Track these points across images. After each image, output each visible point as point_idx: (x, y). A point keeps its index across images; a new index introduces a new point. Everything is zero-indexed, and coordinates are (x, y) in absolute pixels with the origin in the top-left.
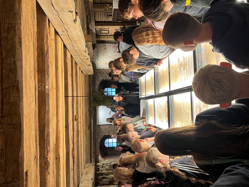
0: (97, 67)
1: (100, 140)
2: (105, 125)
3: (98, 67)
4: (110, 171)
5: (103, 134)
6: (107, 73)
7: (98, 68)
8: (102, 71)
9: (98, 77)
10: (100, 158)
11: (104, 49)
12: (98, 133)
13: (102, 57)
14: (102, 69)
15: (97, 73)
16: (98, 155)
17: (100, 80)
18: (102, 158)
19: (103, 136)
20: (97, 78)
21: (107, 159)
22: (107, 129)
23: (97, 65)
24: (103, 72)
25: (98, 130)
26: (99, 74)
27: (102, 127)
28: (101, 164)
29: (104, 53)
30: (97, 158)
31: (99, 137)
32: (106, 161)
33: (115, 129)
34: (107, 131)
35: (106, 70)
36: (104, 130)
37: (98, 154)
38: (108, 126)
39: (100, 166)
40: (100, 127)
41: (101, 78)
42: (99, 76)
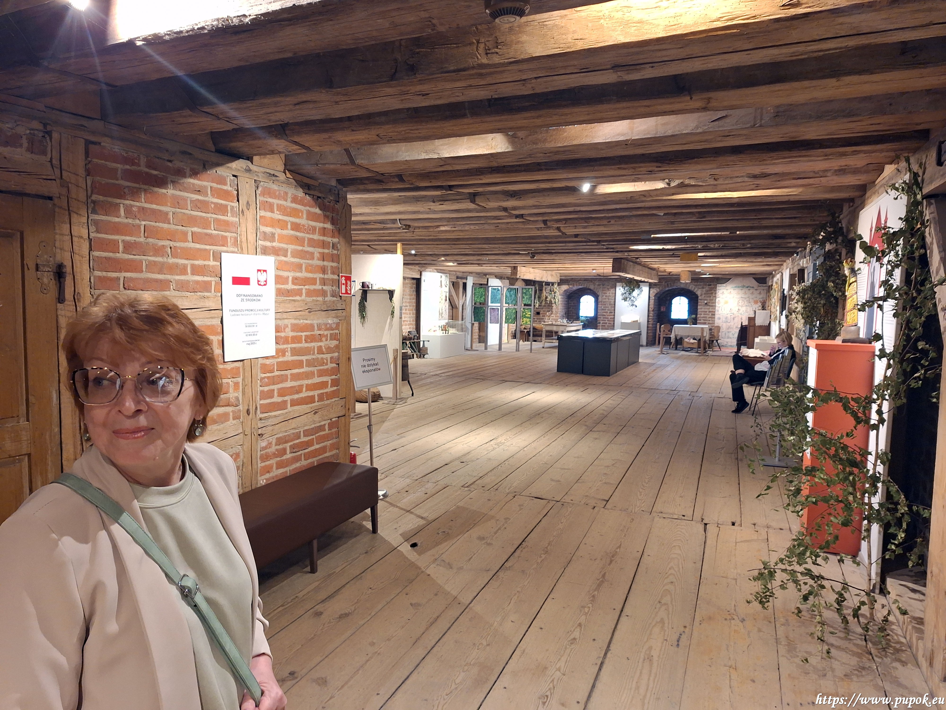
0: (720, 285)
1: (592, 287)
2: (615, 296)
3: (720, 288)
4: (544, 303)
5: (600, 293)
6: (709, 303)
7: (718, 288)
8: (712, 293)
9: (701, 287)
10: (565, 287)
11: (755, 299)
12: (603, 285)
13: (739, 296)
14: (716, 293)
15: (709, 285)
16: (568, 285)
17: (697, 291)
18: (565, 291)
19: (598, 294)
20: (701, 285)
21: (562, 298)
22: (608, 299)
23: (724, 285)
24: (710, 297)
25: (608, 285)
26: (707, 288)
27: (612, 291)
28: (555, 289)
29: (748, 299)
30: (565, 282)
31: (596, 286)
32: (560, 297)
33: (607, 312)
34: (605, 299)
35: (713, 301)
36: (608, 295)
37: (571, 285)
38: (612, 301)
39: (552, 287)
40: (612, 288)
41: (699, 293)
42: (703, 288)
